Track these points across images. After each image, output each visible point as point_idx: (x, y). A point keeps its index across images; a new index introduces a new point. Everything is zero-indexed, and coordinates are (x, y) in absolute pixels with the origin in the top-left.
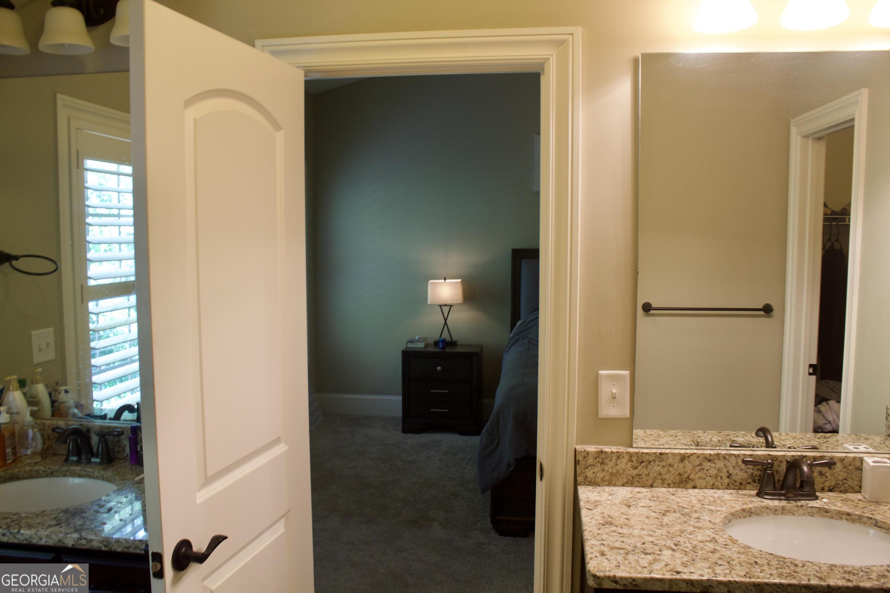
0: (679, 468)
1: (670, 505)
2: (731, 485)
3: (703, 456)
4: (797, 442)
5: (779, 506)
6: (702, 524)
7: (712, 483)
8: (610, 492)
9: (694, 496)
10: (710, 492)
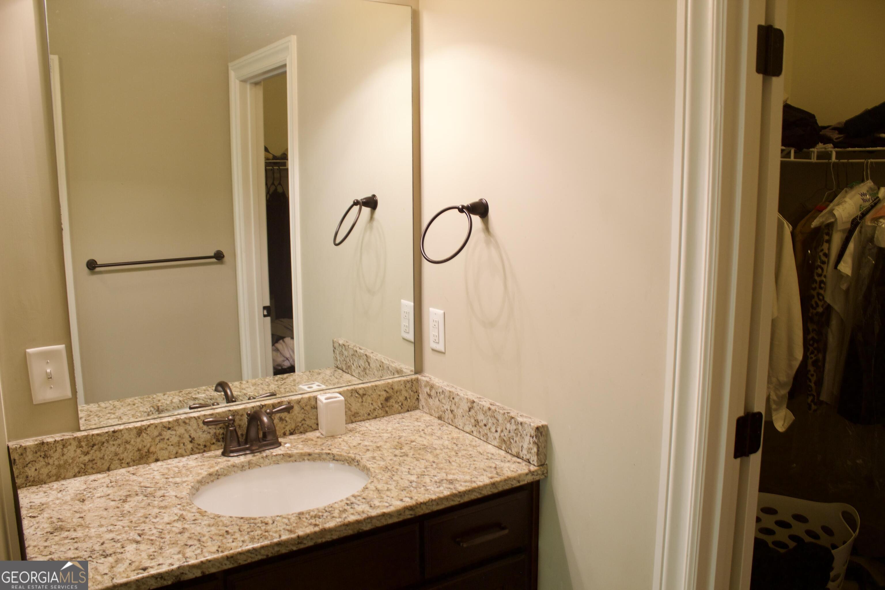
0: (136, 443)
1: (131, 488)
2: (195, 449)
3: (161, 425)
4: (258, 388)
5: (245, 461)
6: (168, 502)
7: (175, 452)
8: (59, 488)
9: (158, 470)
10: (174, 462)
